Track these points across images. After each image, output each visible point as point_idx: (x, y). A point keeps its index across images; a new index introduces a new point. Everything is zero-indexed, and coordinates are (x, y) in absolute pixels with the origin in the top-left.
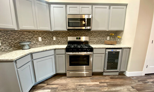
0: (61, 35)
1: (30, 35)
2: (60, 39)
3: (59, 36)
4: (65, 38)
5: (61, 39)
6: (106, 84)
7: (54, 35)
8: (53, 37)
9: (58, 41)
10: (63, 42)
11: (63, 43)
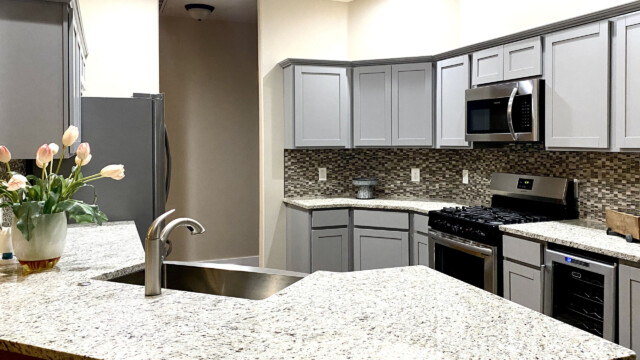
1: (390, 160)
2: (480, 183)
3: (478, 168)
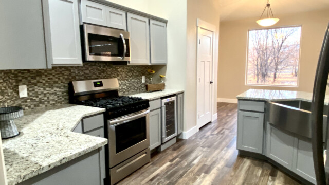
0: (46, 79)
2: (42, 93)
3: (38, 82)
4: (57, 87)
5: (45, 92)
6: (177, 159)
7: (21, 81)
8: (17, 86)
9: (37, 99)
10: (53, 100)
11: (54, 104)
